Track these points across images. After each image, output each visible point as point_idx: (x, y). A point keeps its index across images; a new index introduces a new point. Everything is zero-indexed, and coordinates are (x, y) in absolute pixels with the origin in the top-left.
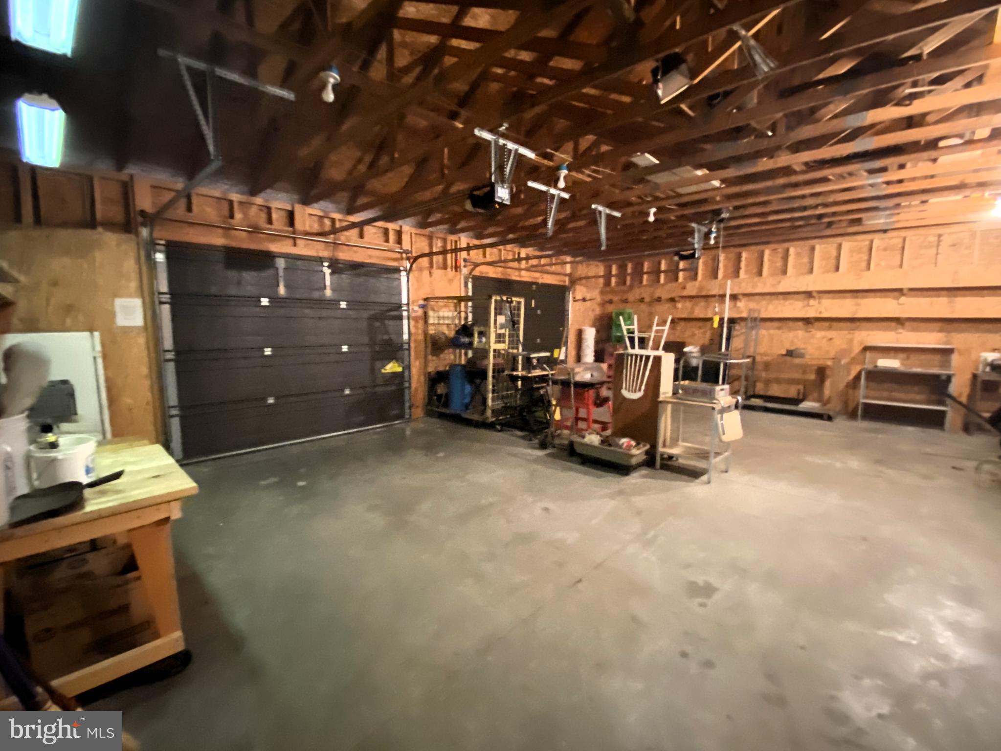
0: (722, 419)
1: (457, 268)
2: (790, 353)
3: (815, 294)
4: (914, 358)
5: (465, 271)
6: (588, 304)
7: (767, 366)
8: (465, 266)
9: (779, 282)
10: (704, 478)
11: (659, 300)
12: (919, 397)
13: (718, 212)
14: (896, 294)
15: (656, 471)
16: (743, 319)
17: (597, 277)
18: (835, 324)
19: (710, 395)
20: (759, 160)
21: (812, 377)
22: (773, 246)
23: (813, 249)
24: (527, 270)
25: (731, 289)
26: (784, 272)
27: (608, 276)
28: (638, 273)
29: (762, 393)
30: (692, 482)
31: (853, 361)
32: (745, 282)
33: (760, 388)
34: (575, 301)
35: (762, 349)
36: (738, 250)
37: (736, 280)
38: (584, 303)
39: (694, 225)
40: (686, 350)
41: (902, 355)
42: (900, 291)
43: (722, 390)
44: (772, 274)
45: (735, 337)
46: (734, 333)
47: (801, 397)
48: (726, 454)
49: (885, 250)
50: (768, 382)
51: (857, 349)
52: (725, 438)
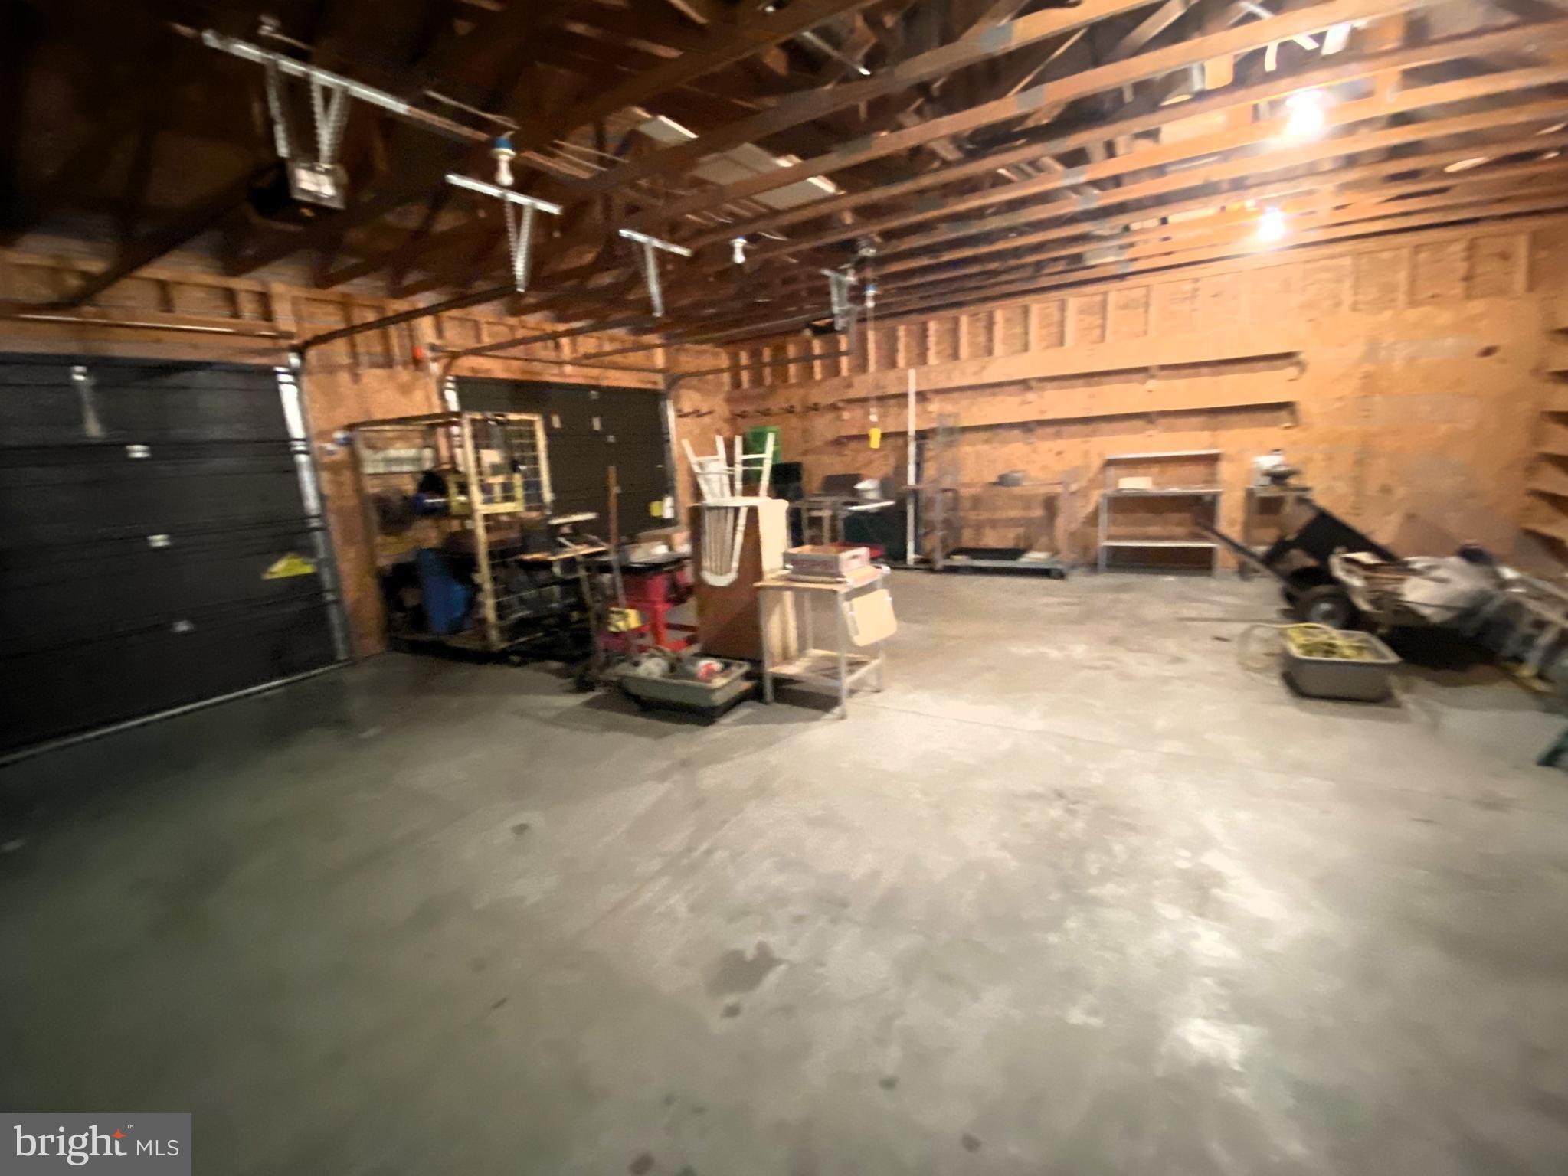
0: (852, 609)
1: (417, 363)
2: (1003, 481)
3: (1033, 384)
4: (1175, 471)
5: (435, 368)
6: (707, 419)
7: (977, 502)
8: (435, 360)
9: (983, 368)
10: (837, 710)
11: (816, 408)
12: (1180, 530)
13: (850, 246)
14: (1141, 376)
15: (768, 706)
16: (933, 431)
17: (718, 371)
18: (1066, 429)
19: (831, 570)
20: (875, 135)
21: (1038, 513)
22: (972, 309)
23: (1026, 311)
24: (574, 362)
25: (918, 384)
26: (990, 352)
27: (735, 370)
28: (780, 364)
29: (971, 544)
30: (816, 719)
31: (1093, 483)
32: (938, 371)
33: (968, 539)
34: (681, 415)
35: (966, 476)
36: (922, 317)
37: (924, 368)
38: (699, 420)
39: (826, 272)
40: (860, 486)
41: (1155, 469)
42: (1144, 370)
43: (855, 557)
44: (974, 356)
45: (928, 460)
46: (928, 454)
47: (1022, 546)
48: (875, 663)
49: (1125, 307)
50: (979, 527)
51: (1096, 463)
52: (860, 640)
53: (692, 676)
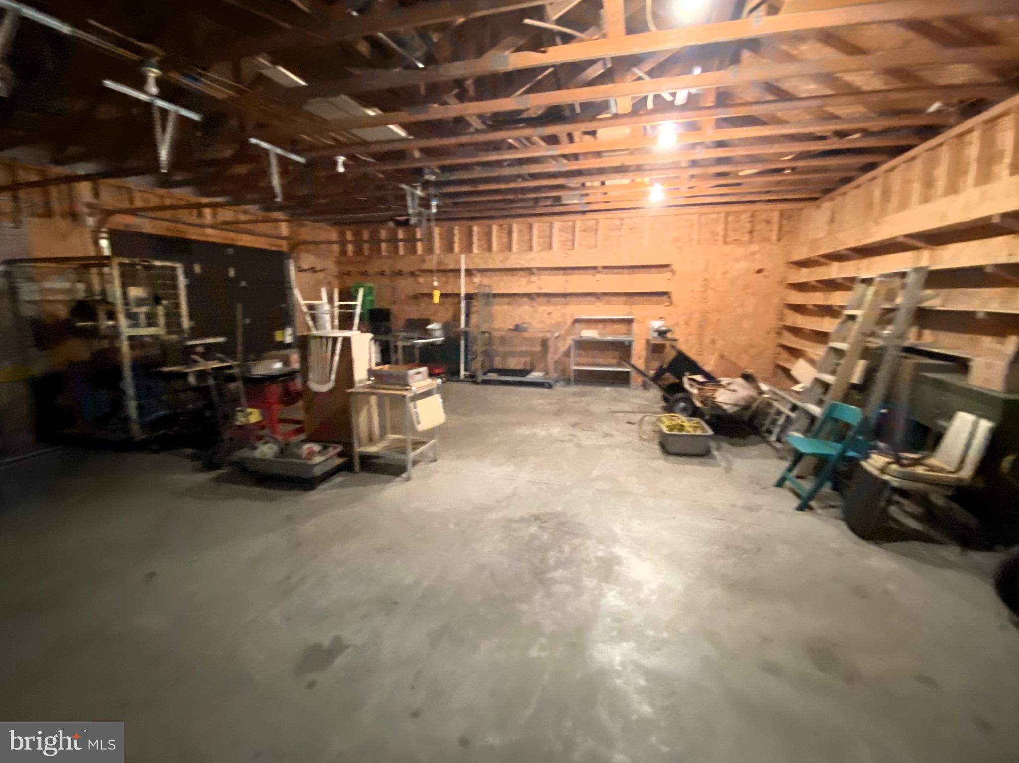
0: (415, 408)
2: (517, 328)
3: (535, 271)
4: (610, 328)
5: (91, 221)
6: (321, 275)
7: (503, 340)
8: (90, 215)
9: (507, 258)
10: (404, 475)
11: (400, 273)
12: (615, 361)
13: (419, 172)
14: (594, 271)
15: (356, 475)
16: (476, 294)
17: (331, 242)
18: (553, 299)
21: (538, 348)
22: (500, 222)
23: (530, 227)
25: (466, 264)
26: (509, 248)
27: (343, 243)
28: (375, 241)
29: (500, 367)
30: (390, 481)
31: (569, 332)
32: (478, 258)
33: (498, 363)
34: (300, 270)
35: (497, 324)
37: (471, 255)
38: (315, 275)
39: (404, 186)
40: (430, 327)
41: (601, 326)
42: (595, 268)
43: (418, 373)
44: (501, 251)
45: (474, 313)
46: (474, 309)
47: (528, 367)
48: (432, 442)
49: (584, 231)
50: (505, 356)
51: (569, 321)
52: (421, 428)
53: (299, 457)
